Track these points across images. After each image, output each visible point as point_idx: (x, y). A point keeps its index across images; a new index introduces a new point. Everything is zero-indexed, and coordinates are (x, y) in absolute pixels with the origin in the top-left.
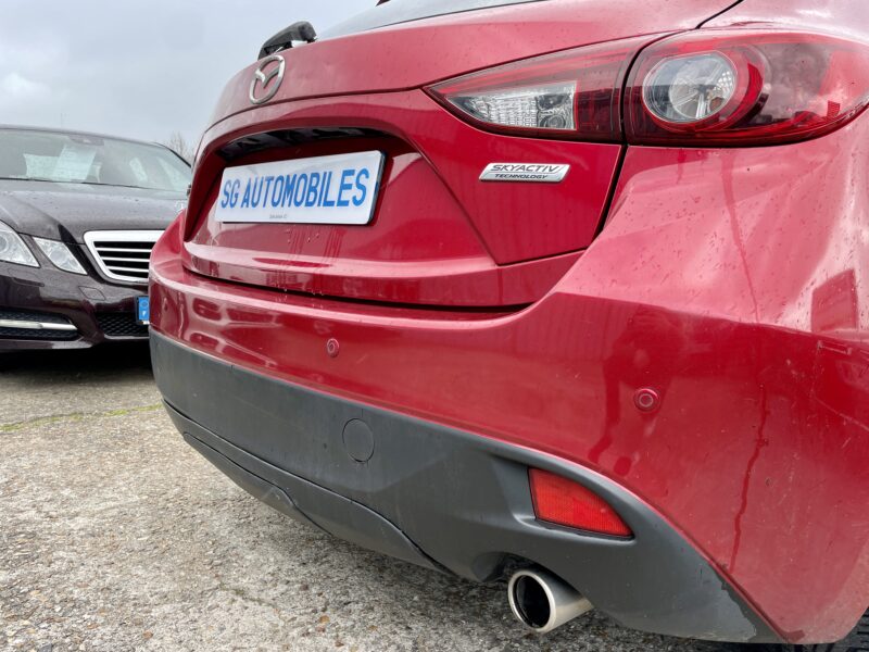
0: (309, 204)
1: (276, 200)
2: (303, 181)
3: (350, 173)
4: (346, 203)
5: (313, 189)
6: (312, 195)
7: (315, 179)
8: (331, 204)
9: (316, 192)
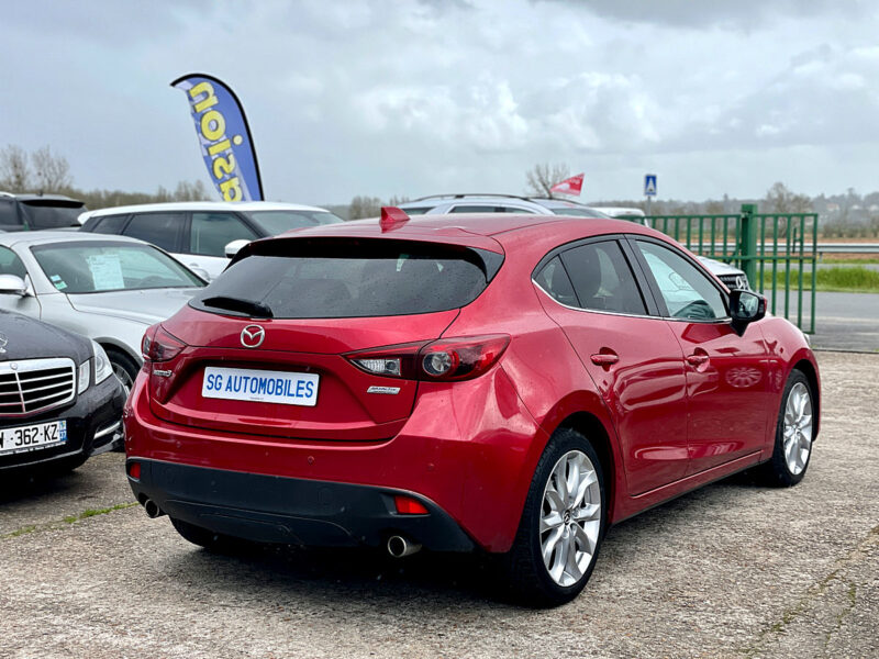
0: (277, 394)
1: (254, 389)
2: (271, 383)
3: (303, 382)
4: (302, 396)
5: (278, 387)
6: (279, 391)
7: (280, 384)
8: (293, 395)
9: (281, 387)
